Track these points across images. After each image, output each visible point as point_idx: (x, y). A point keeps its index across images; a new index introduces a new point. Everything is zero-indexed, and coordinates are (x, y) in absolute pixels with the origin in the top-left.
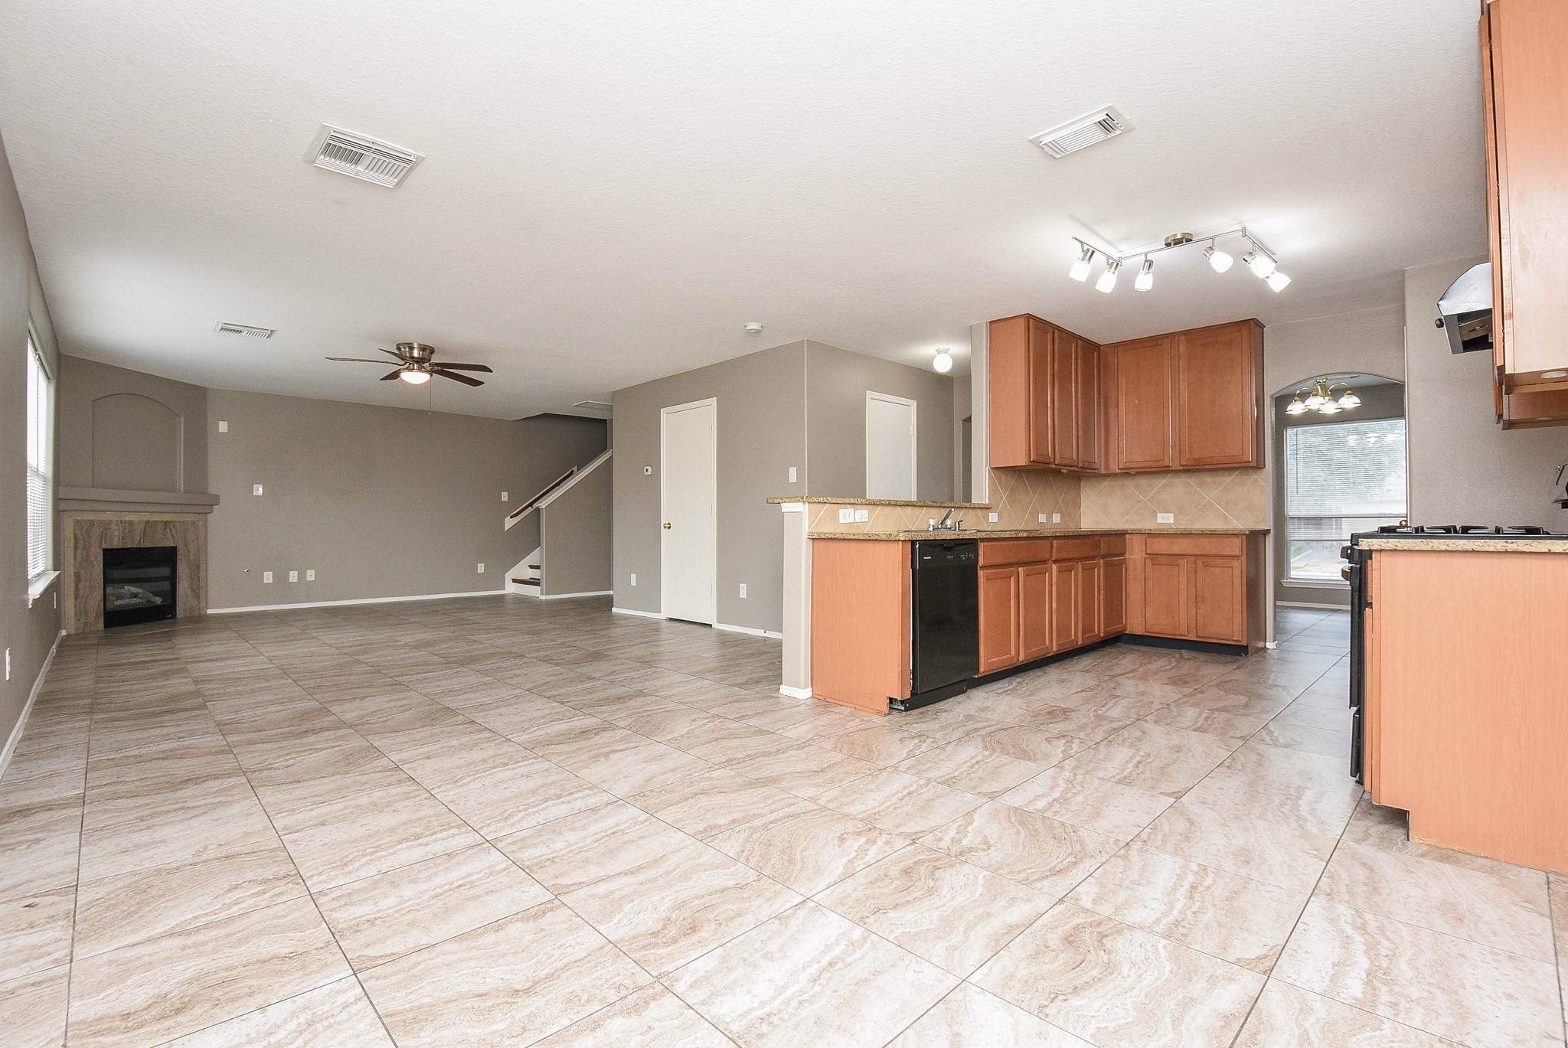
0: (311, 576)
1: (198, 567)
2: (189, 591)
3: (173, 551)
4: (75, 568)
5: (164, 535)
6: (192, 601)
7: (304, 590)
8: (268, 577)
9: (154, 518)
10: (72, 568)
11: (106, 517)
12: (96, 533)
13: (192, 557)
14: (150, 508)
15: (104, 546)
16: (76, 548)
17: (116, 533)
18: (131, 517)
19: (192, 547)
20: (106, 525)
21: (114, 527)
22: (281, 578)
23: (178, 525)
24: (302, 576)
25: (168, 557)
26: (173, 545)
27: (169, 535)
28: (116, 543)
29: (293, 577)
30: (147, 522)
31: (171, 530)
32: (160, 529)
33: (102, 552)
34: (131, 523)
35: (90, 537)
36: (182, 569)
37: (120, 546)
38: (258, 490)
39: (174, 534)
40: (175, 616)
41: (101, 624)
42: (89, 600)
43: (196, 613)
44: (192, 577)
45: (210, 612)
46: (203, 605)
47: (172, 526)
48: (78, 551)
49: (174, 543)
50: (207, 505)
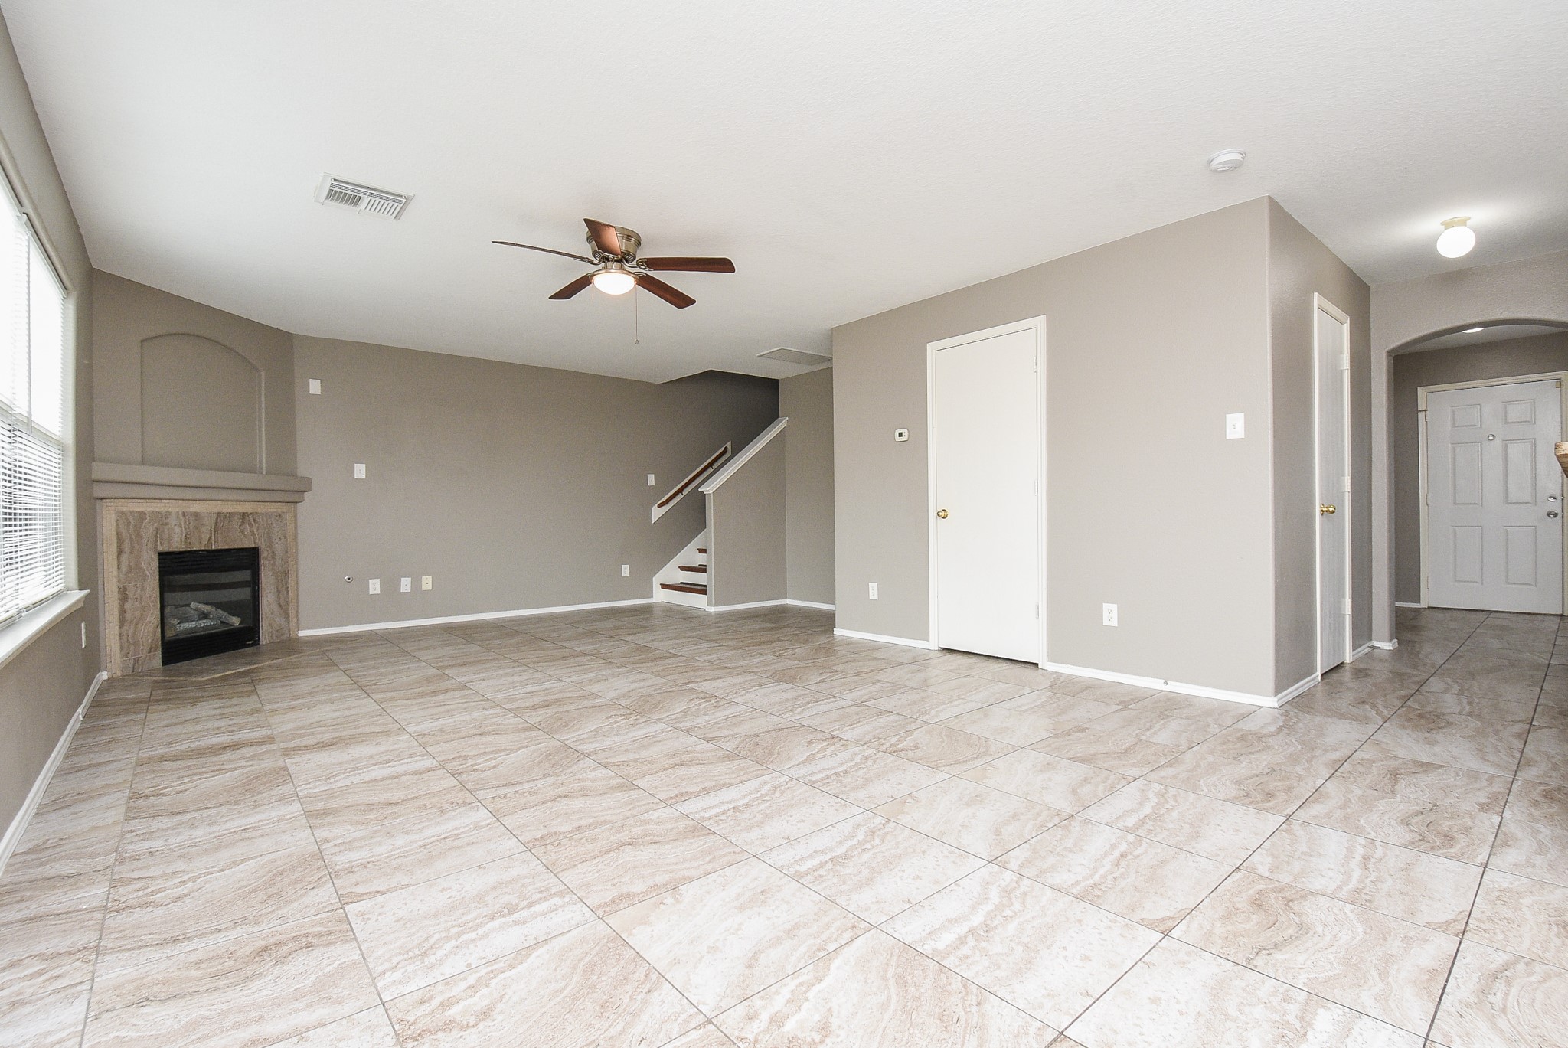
0: (427, 583)
1: (286, 574)
2: (275, 607)
3: (254, 552)
4: (119, 581)
5: (242, 532)
6: (280, 621)
7: (418, 603)
8: (375, 586)
9: (228, 508)
10: (115, 580)
11: (163, 507)
12: (148, 530)
13: (278, 561)
14: (224, 495)
15: (160, 549)
16: (120, 552)
17: (177, 530)
18: (196, 507)
19: (279, 549)
20: (163, 519)
21: (173, 521)
22: (390, 586)
23: (259, 519)
24: (416, 584)
25: (248, 559)
26: (253, 546)
27: (247, 532)
28: (176, 544)
29: (406, 585)
30: (219, 514)
31: (250, 525)
32: (237, 521)
33: (157, 557)
34: (197, 515)
35: (139, 536)
36: (266, 578)
37: (183, 548)
38: (360, 471)
39: (255, 530)
40: (256, 643)
41: (157, 661)
42: (139, 626)
43: (284, 637)
44: (280, 588)
45: (302, 634)
46: (293, 624)
47: (252, 520)
48: (124, 557)
49: (255, 543)
50: (296, 492)
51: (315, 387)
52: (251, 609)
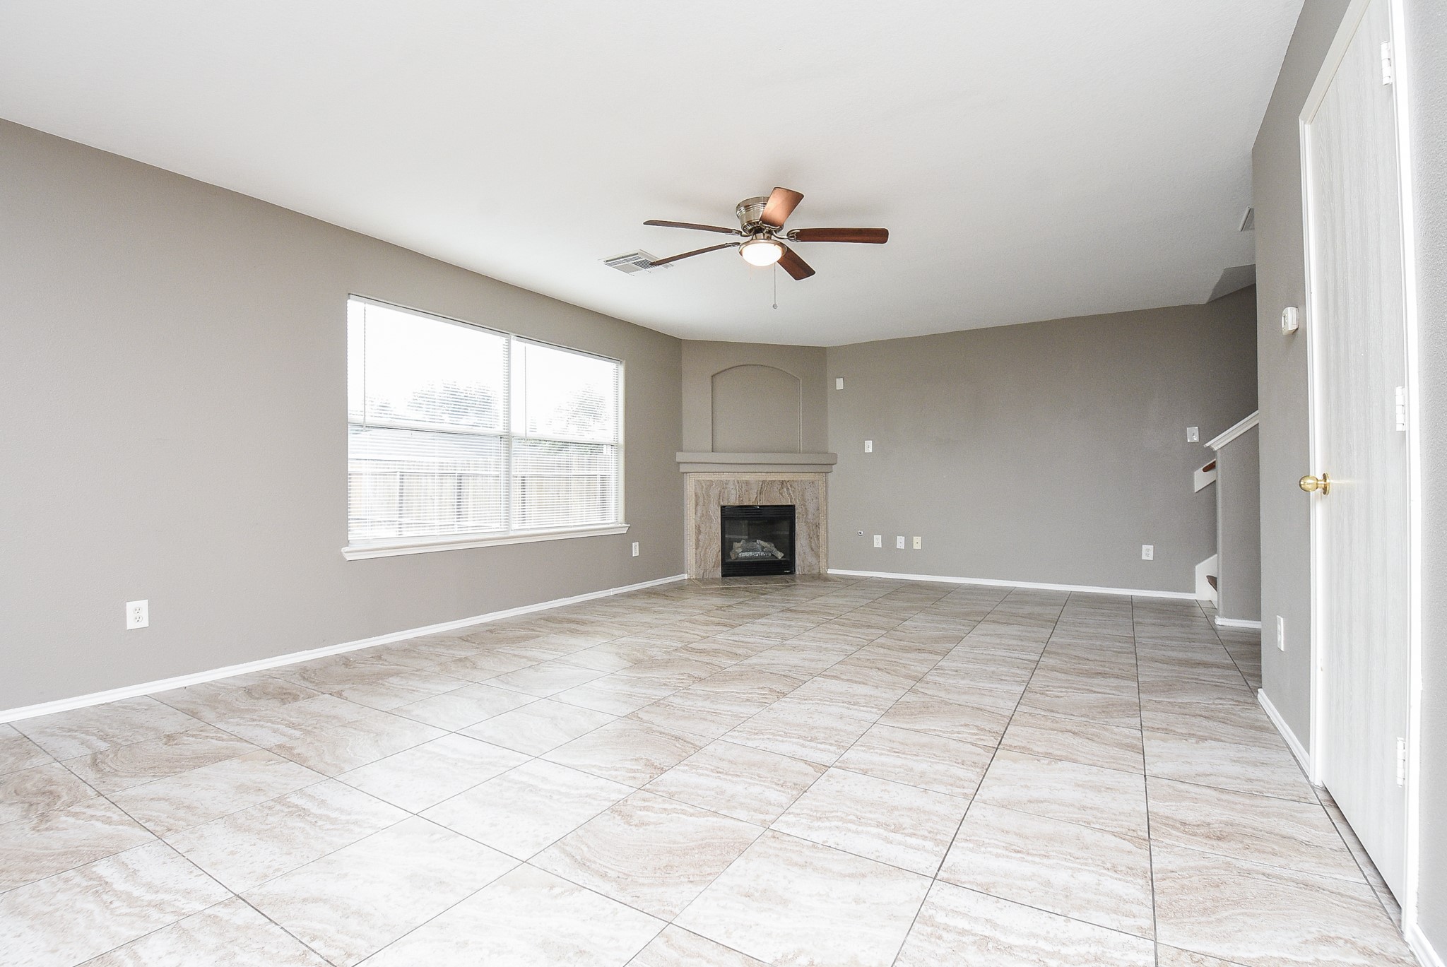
0: (917, 543)
1: (817, 526)
2: (808, 550)
3: (790, 510)
4: (696, 522)
5: (781, 494)
6: (811, 559)
7: (907, 560)
8: (878, 541)
9: (770, 478)
10: (694, 521)
11: (724, 477)
12: (714, 492)
13: (810, 516)
14: (767, 469)
15: (722, 504)
16: (697, 505)
17: (733, 492)
18: (747, 477)
19: (811, 507)
20: (724, 485)
21: (731, 486)
22: (889, 542)
23: (795, 485)
24: (909, 543)
25: (785, 515)
26: (790, 504)
27: (785, 494)
28: (733, 501)
29: (901, 542)
30: (764, 482)
31: (788, 489)
32: (776, 487)
33: (719, 509)
34: (747, 483)
35: (709, 496)
36: (800, 527)
37: (737, 504)
38: (869, 447)
39: (791, 493)
40: (792, 572)
41: (718, 573)
42: (708, 550)
43: (815, 572)
44: (811, 535)
45: (830, 571)
46: (823, 563)
47: (789, 486)
48: (699, 508)
49: (791, 502)
50: (825, 466)
51: (840, 384)
52: (789, 547)
